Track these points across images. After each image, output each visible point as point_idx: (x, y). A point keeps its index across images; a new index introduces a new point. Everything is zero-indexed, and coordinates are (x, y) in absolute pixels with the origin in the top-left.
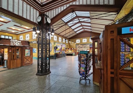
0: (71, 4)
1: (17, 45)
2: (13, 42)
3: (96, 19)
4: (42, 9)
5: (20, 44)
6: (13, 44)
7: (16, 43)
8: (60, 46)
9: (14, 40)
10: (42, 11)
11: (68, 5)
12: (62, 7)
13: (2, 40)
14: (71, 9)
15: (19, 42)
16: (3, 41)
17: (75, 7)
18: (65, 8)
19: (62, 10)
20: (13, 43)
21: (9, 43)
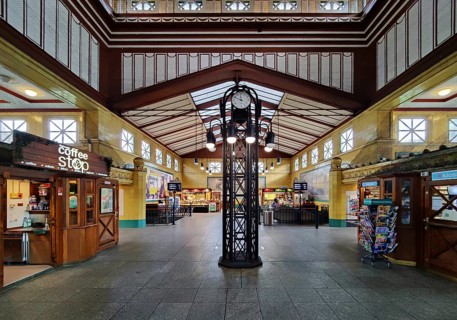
0: (237, 56)
1: (77, 169)
2: (65, 156)
3: (302, 116)
4: (112, 36)
5: (85, 166)
6: (67, 167)
7: (74, 161)
8: (160, 179)
9: (68, 149)
10: (110, 43)
11: (227, 58)
12: (205, 58)
13: (33, 144)
14: (235, 71)
15: (82, 160)
16: (34, 148)
17: (248, 69)
18: (216, 62)
19: (205, 65)
20: (67, 161)
21: (53, 161)
